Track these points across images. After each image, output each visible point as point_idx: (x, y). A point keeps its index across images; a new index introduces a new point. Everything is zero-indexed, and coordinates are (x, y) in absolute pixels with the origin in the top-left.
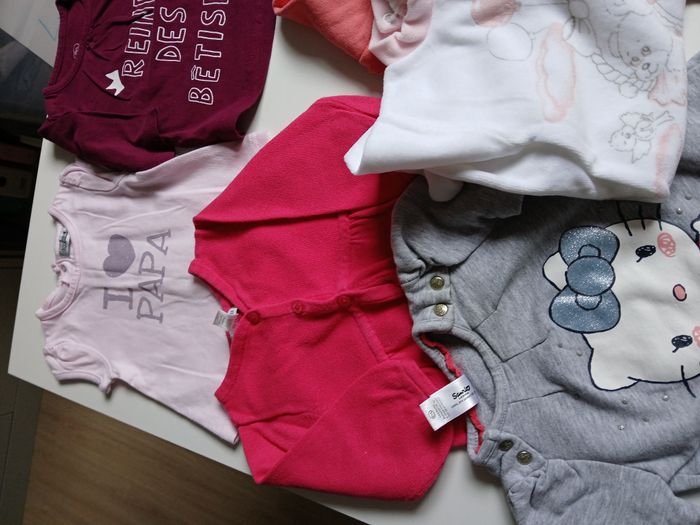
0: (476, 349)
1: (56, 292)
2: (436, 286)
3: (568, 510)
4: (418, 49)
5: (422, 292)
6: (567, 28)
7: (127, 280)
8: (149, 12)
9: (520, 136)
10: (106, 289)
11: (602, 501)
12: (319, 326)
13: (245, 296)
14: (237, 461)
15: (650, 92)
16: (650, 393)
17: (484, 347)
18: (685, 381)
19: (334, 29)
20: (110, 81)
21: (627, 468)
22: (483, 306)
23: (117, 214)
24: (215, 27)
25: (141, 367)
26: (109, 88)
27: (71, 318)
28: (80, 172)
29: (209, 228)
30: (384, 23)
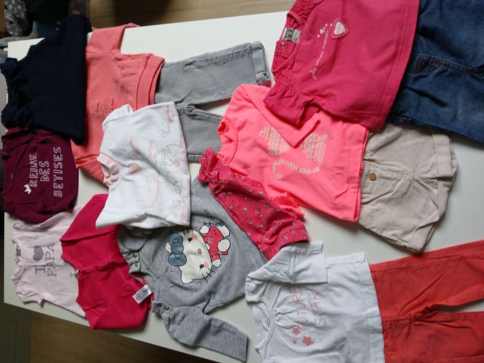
0: (149, 275)
1: (17, 270)
2: (135, 257)
3: (181, 323)
4: (118, 181)
5: (131, 260)
6: (157, 174)
7: (42, 262)
8: (36, 162)
9: (142, 213)
10: (35, 266)
11: (188, 319)
12: (104, 273)
13: (80, 265)
14: (86, 323)
15: (180, 193)
16: (197, 283)
17: (152, 274)
18: (205, 278)
19: (93, 175)
20: (26, 188)
21: (192, 307)
22: (149, 262)
23: (36, 238)
24: (59, 169)
25: (52, 294)
26: (26, 191)
27: (25, 279)
28: (20, 223)
29: (66, 242)
30: (106, 174)
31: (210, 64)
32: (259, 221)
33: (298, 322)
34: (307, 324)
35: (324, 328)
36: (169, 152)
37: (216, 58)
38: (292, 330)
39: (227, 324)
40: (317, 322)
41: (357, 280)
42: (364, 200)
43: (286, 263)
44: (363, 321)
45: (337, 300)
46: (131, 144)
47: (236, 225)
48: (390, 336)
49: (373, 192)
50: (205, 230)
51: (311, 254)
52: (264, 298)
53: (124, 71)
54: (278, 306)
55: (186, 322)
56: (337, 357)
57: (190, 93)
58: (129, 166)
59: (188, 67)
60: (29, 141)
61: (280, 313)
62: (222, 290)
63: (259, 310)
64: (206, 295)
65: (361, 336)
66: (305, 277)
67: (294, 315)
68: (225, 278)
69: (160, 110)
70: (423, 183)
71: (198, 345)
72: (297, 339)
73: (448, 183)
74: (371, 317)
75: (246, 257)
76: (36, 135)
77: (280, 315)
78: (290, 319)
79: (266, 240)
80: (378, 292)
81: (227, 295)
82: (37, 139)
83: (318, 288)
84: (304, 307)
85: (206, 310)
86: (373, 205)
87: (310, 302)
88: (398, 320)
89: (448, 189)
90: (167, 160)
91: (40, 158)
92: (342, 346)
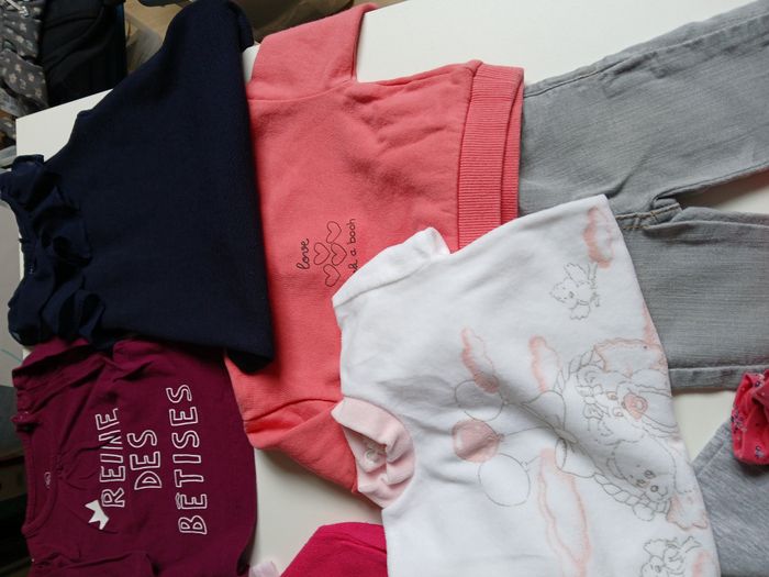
4: (409, 484)
8: (116, 435)
15: (668, 513)
20: (92, 513)
26: (93, 520)
30: (366, 462)
31: (712, 57)
36: (604, 369)
37: (735, 29)
46: (466, 357)
53: (388, 131)
57: (643, 161)
58: (453, 432)
59: (625, 78)
60: (93, 376)
69: (556, 229)
76: (111, 356)
82: (115, 369)
90: (602, 400)
91: (130, 423)
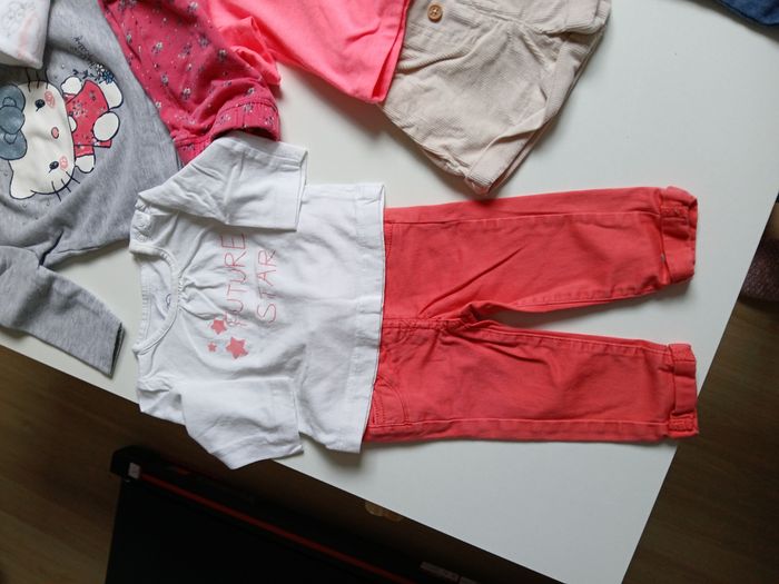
11: (12, 273)
16: (41, 201)
18: (56, 192)
21: (21, 250)
32: (185, 77)
33: (225, 308)
34: (242, 314)
35: (271, 325)
38: (211, 322)
39: (86, 294)
40: (262, 311)
41: (354, 234)
42: (406, 64)
43: (220, 175)
44: (346, 317)
45: (308, 270)
47: (136, 83)
48: (393, 358)
49: (429, 47)
50: (73, 86)
51: (276, 169)
52: (168, 252)
54: (192, 271)
55: (7, 277)
56: (284, 387)
61: (192, 285)
62: (85, 221)
63: (155, 274)
64: (50, 225)
65: (337, 347)
66: (254, 213)
67: (220, 294)
68: (94, 196)
70: (531, 42)
71: (22, 328)
72: (218, 342)
73: (581, 50)
74: (362, 312)
75: (144, 155)
77: (194, 290)
78: (212, 300)
79: (193, 123)
80: (389, 266)
81: (94, 232)
83: (275, 242)
84: (244, 279)
85: (49, 259)
86: (422, 78)
87: (256, 269)
88: (415, 328)
89: (576, 63)
92: (298, 364)
